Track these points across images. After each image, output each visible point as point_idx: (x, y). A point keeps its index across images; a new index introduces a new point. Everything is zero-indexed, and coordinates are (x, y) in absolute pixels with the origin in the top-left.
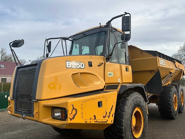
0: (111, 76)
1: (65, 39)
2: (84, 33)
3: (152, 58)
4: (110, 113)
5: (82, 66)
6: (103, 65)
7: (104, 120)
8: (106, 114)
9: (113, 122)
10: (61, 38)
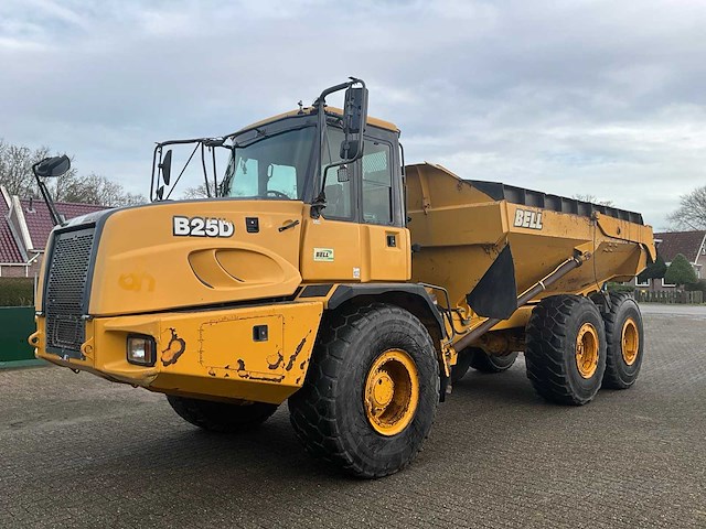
0: (325, 259)
1: (212, 144)
2: (260, 129)
3: (485, 204)
4: (293, 358)
5: (226, 229)
6: (298, 227)
7: (271, 374)
8: (281, 358)
9: (301, 383)
10: (199, 141)
